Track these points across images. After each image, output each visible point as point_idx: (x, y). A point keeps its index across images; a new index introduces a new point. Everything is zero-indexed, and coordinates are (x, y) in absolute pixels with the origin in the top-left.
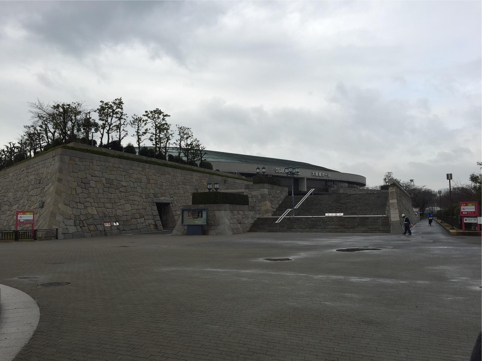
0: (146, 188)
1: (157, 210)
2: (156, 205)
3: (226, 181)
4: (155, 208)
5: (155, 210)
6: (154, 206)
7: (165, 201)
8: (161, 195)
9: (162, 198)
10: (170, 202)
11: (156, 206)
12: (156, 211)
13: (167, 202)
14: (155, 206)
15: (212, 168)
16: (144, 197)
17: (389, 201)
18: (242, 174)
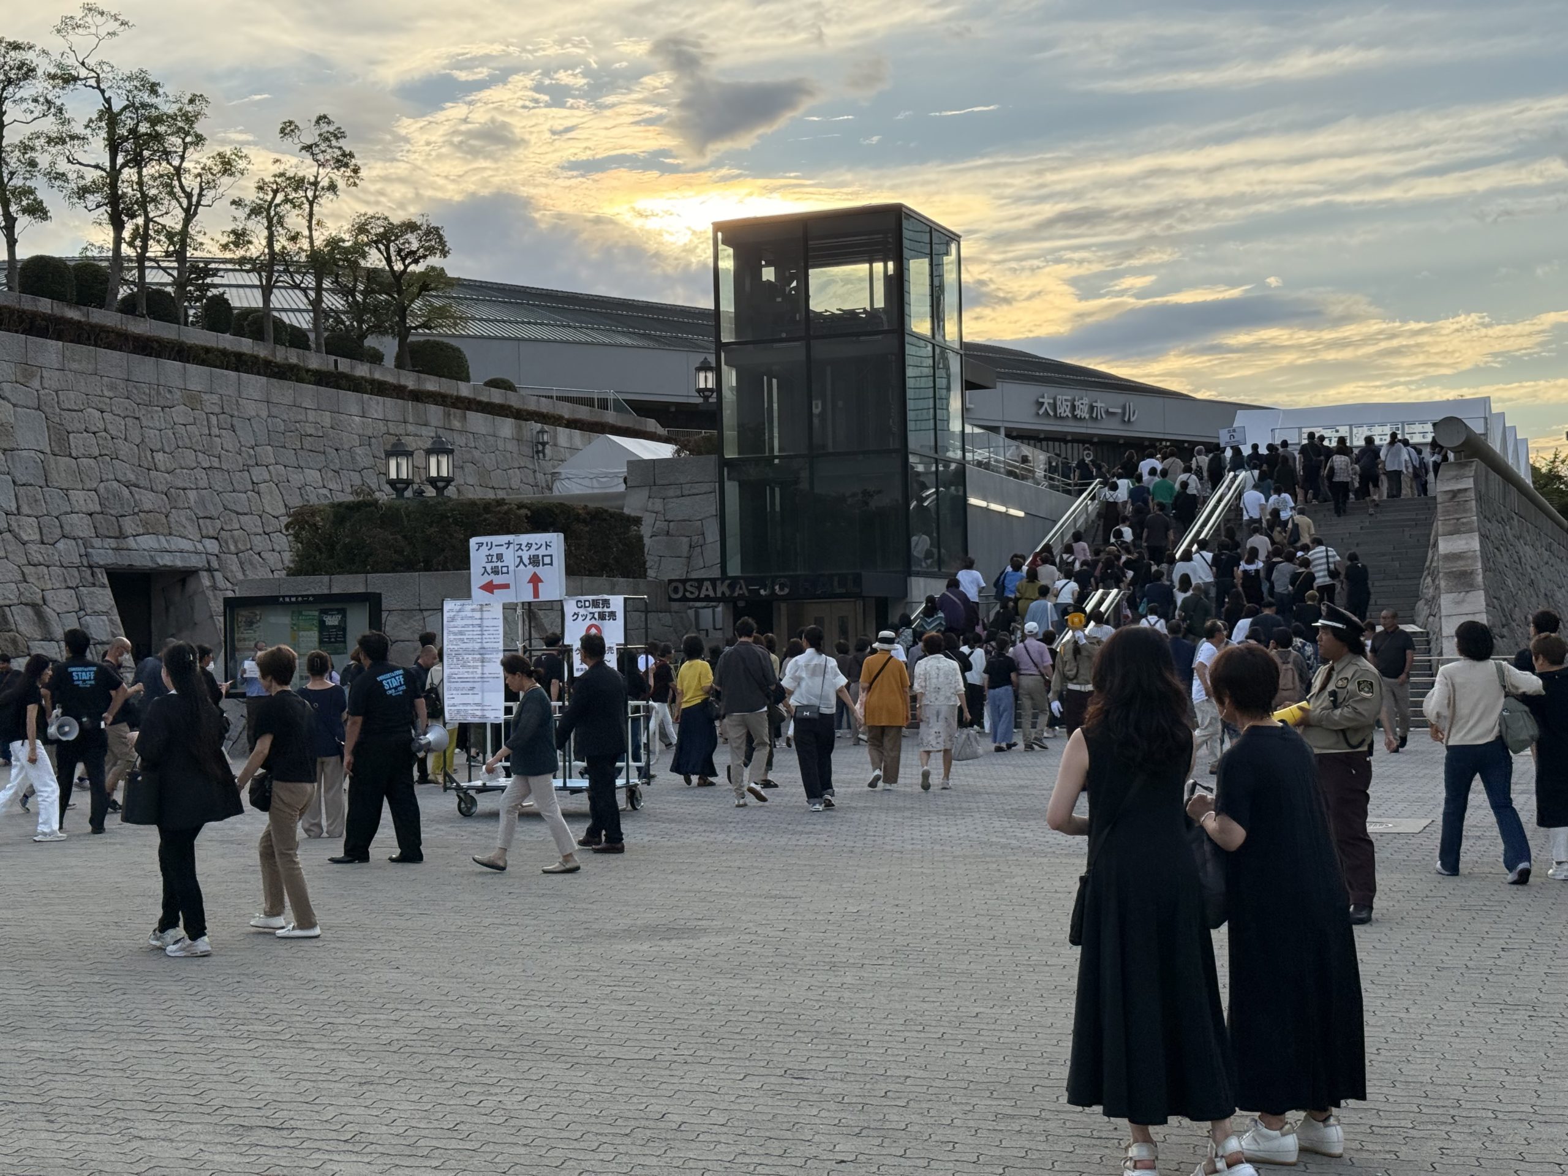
0: (43, 483)
1: (115, 610)
2: (106, 581)
3: (544, 444)
4: (105, 598)
5: (99, 607)
6: (94, 585)
7: (166, 560)
8: (145, 524)
9: (148, 542)
10: (195, 562)
11: (109, 591)
12: (106, 613)
13: (179, 563)
14: (103, 586)
15: (468, 373)
16: (30, 534)
17: (1435, 545)
18: (643, 408)
